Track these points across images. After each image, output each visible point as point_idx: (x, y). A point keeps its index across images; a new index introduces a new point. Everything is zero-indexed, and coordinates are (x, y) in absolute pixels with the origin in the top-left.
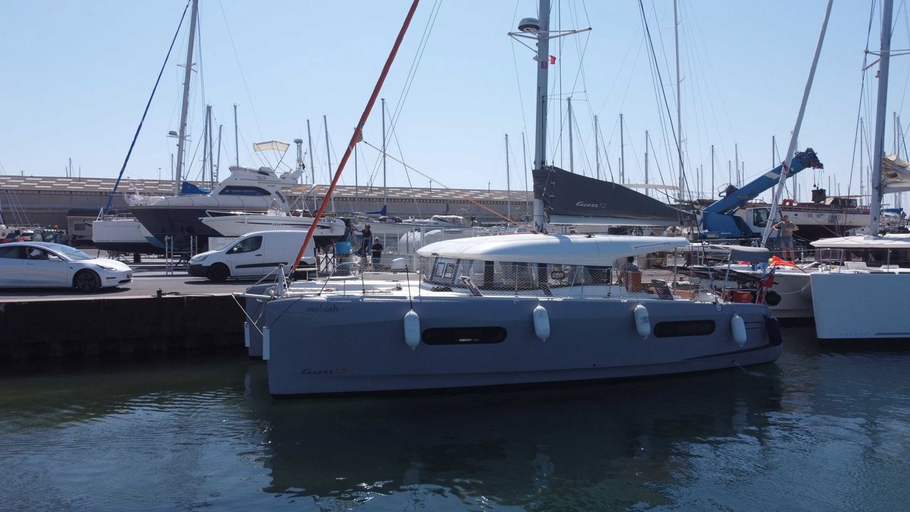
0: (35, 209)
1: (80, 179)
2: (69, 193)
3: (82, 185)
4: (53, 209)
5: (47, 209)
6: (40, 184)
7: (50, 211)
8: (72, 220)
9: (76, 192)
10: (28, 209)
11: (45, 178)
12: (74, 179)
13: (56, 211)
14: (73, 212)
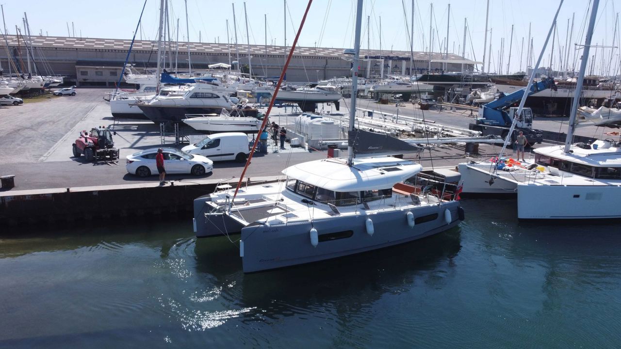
0: (54, 60)
1: (81, 39)
2: (75, 50)
3: (83, 44)
4: (66, 60)
5: (62, 60)
6: (56, 43)
7: (64, 62)
8: (78, 68)
9: (80, 49)
10: (50, 60)
11: (59, 38)
12: (78, 39)
13: (68, 62)
14: (80, 63)
